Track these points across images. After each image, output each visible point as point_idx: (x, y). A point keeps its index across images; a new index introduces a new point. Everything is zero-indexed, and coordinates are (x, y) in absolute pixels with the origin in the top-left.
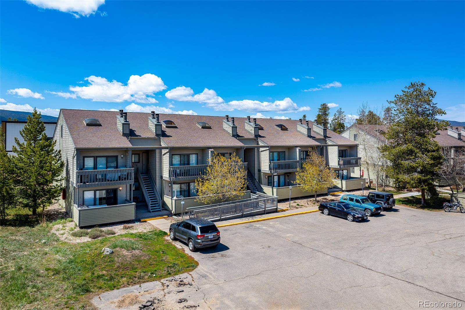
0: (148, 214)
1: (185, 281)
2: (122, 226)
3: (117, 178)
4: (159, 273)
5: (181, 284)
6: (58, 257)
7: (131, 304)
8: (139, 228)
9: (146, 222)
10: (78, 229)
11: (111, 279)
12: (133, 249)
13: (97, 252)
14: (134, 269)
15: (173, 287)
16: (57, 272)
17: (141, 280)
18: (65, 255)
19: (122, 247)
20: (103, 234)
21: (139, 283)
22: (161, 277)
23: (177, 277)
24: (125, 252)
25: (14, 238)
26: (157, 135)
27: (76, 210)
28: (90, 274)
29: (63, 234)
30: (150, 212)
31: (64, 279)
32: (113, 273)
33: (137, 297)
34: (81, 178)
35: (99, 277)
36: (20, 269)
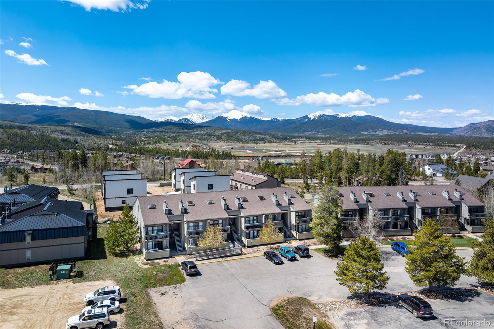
0: (177, 254)
1: (178, 287)
2: (163, 260)
3: (162, 237)
4: (171, 283)
5: (176, 288)
6: (138, 274)
7: (159, 292)
8: (171, 261)
9: (174, 258)
10: (145, 261)
11: (155, 284)
12: (164, 273)
13: (151, 273)
14: (163, 281)
15: (173, 288)
16: (138, 280)
17: (164, 285)
18: (140, 273)
19: (160, 272)
20: (155, 264)
21: (163, 286)
22: (171, 285)
23: (176, 285)
24: (161, 274)
25: (121, 263)
26: (182, 213)
27: (144, 252)
28: (148, 282)
29: (139, 263)
30: (177, 252)
31: (140, 283)
32: (156, 282)
33: (161, 290)
34: (147, 238)
35: (151, 283)
36: (126, 278)
